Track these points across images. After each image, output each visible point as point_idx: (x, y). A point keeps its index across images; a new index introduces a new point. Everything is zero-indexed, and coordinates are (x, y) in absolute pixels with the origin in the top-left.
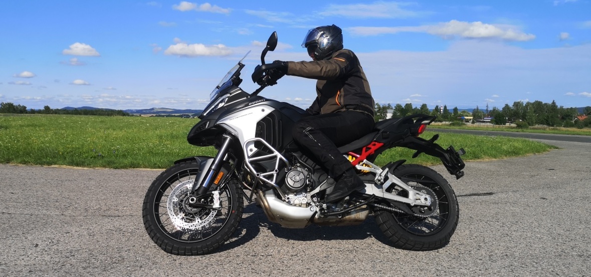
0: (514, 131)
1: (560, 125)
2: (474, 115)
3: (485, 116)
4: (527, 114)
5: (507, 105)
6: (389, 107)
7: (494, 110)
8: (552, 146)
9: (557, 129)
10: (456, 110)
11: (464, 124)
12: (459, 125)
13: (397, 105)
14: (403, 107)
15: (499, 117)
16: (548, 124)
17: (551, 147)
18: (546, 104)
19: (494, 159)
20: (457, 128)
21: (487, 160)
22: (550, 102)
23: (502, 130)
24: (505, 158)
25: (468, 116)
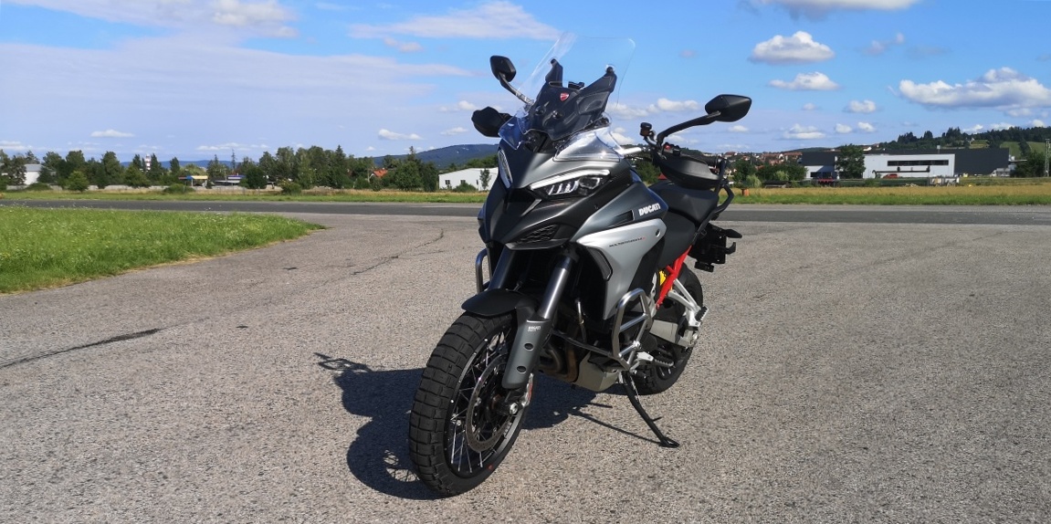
0: (275, 201)
1: (349, 186)
2: (211, 173)
3: (229, 173)
4: (299, 169)
5: (266, 154)
6: (30, 158)
7: (246, 162)
8: (315, 225)
9: (343, 193)
10: (175, 163)
11: (192, 190)
12: (181, 191)
13: (49, 154)
14: (64, 157)
15: (253, 175)
16: (333, 185)
17: (312, 226)
18: (328, 152)
19: (208, 258)
20: (173, 198)
21: (193, 260)
22: (334, 149)
23: (255, 199)
24: (229, 255)
25: (198, 175)
